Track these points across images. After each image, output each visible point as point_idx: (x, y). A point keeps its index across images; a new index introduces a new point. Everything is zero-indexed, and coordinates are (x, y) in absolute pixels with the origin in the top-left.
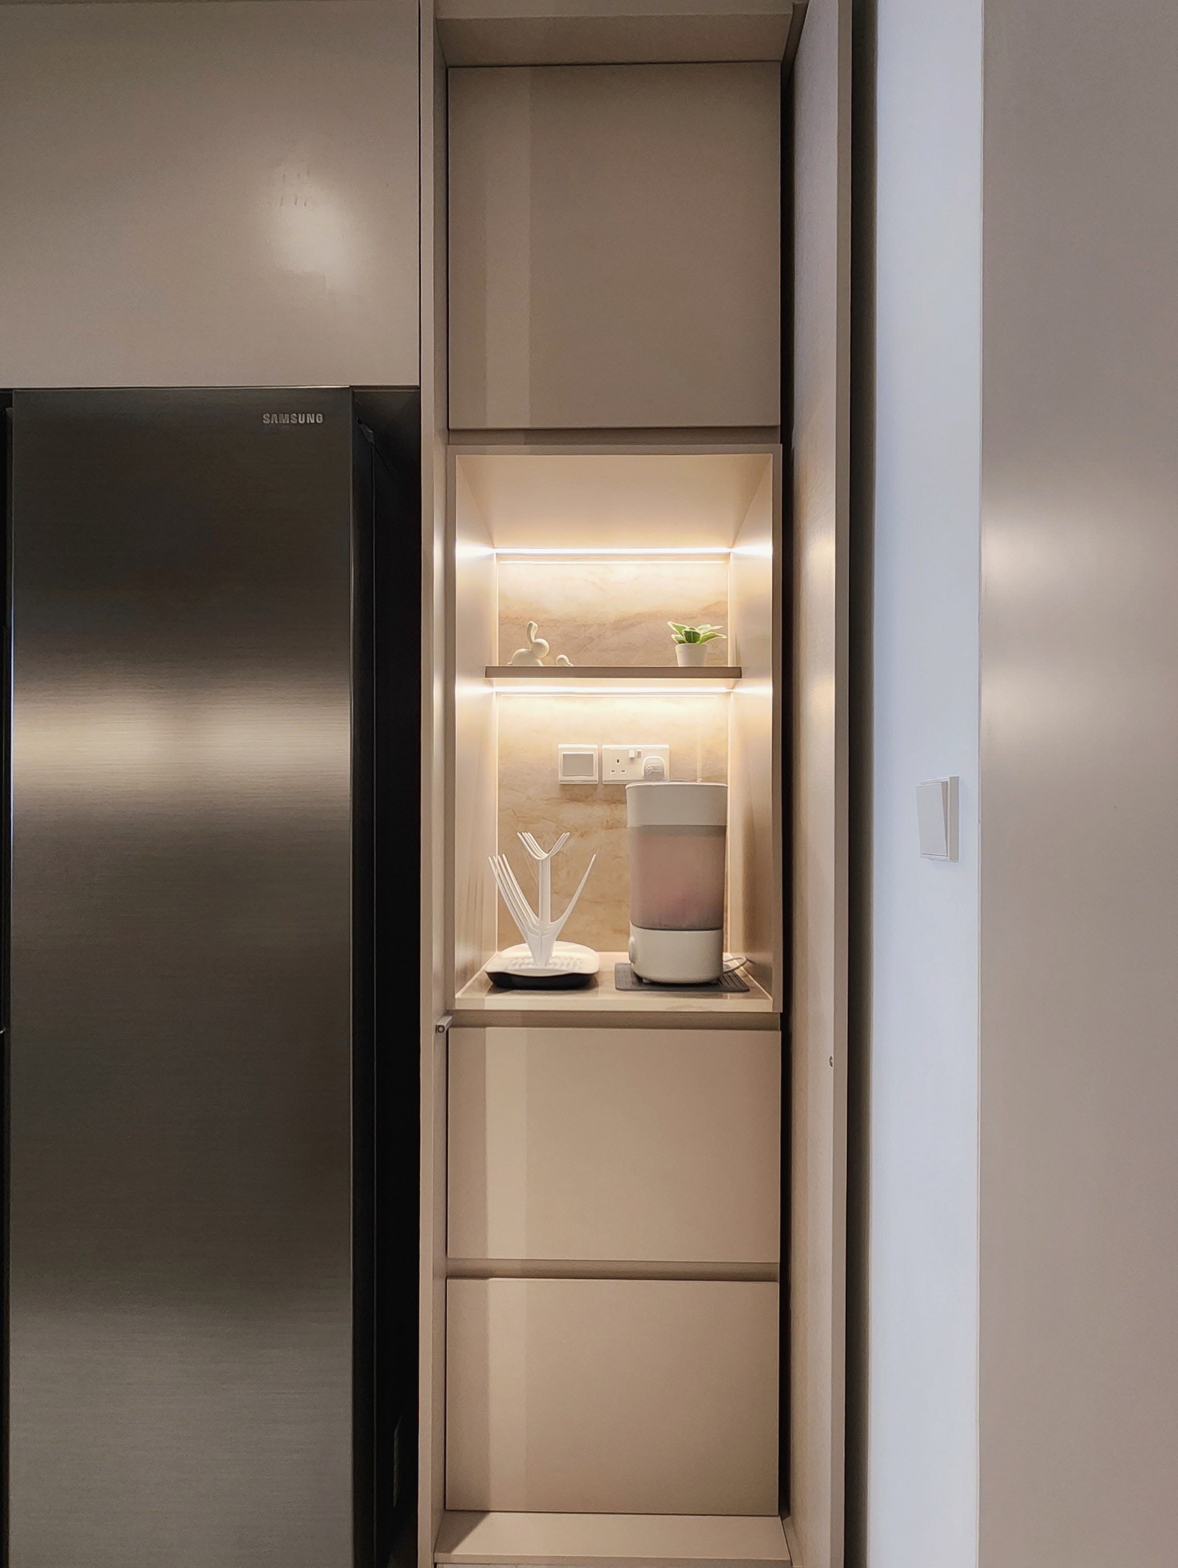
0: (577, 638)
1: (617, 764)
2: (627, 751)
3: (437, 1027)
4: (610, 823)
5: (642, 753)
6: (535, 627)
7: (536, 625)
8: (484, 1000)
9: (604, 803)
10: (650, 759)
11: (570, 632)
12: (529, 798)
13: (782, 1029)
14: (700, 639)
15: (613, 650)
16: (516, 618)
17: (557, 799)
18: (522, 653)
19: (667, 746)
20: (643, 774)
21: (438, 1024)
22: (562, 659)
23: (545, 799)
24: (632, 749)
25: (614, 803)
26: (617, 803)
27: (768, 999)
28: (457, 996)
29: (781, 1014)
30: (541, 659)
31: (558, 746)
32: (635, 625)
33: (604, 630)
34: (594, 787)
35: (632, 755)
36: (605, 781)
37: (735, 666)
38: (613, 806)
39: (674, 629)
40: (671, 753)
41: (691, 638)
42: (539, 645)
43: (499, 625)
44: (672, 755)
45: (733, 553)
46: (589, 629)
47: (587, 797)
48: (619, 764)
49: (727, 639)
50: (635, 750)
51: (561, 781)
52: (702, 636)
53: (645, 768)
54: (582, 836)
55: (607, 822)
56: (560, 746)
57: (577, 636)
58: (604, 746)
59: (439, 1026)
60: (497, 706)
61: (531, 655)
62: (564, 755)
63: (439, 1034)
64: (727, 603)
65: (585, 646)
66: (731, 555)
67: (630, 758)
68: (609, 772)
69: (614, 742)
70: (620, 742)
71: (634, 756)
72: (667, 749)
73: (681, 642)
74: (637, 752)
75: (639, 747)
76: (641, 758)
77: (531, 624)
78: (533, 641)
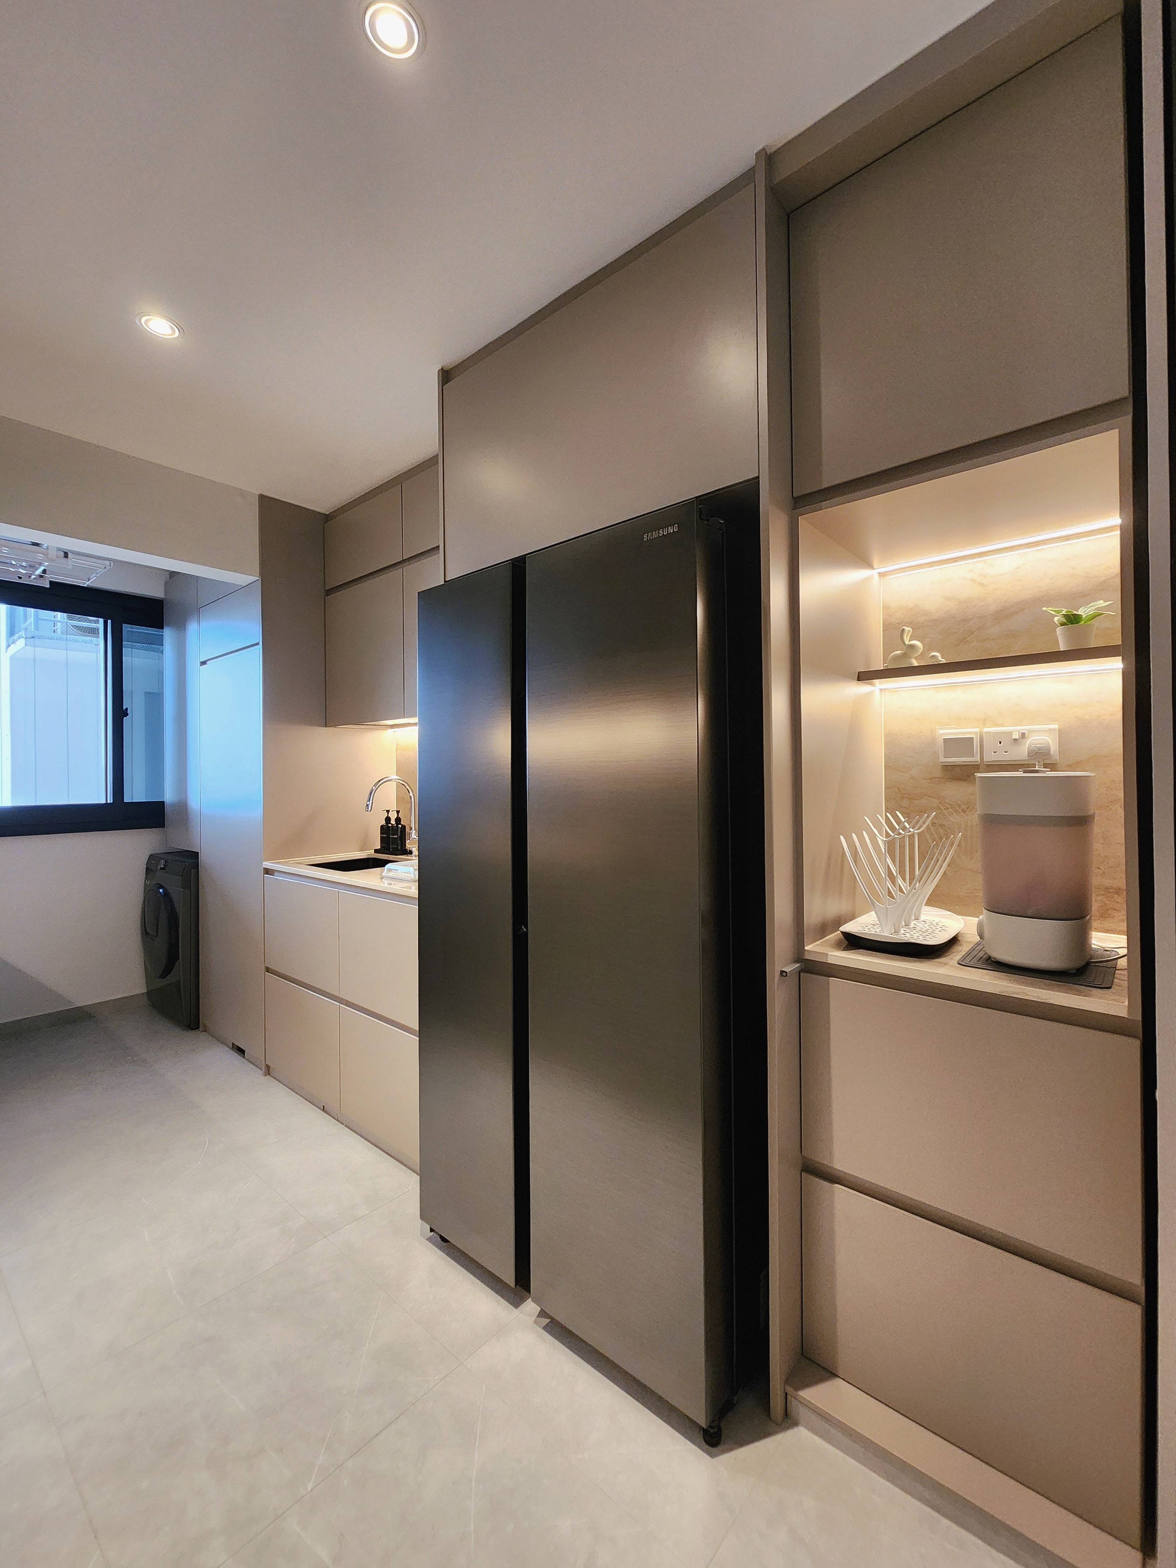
0: (957, 633)
1: (999, 745)
2: (1011, 733)
3: (782, 973)
5: (1026, 733)
7: (910, 628)
8: (836, 955)
10: (1033, 740)
11: (949, 628)
12: (912, 777)
14: (1082, 620)
15: (993, 639)
16: (897, 623)
17: (939, 778)
18: (896, 655)
19: (1056, 726)
20: (1027, 753)
22: (935, 657)
23: (927, 778)
24: (1016, 730)
27: (1126, 1003)
28: (809, 948)
29: (1139, 1021)
30: (915, 658)
31: (938, 731)
33: (984, 622)
34: (977, 767)
35: (1015, 736)
36: (986, 762)
39: (1053, 613)
40: (1061, 733)
41: (1072, 619)
42: (912, 647)
43: (883, 631)
44: (1062, 735)
46: (968, 623)
47: (969, 776)
48: (1001, 745)
50: (1019, 732)
51: (941, 762)
52: (1084, 616)
53: (1028, 749)
56: (941, 731)
57: (956, 631)
58: (985, 730)
59: (784, 971)
60: (882, 700)
61: (905, 656)
62: (944, 739)
63: (783, 978)
65: (962, 639)
67: (1014, 739)
68: (991, 753)
69: (997, 725)
70: (1002, 725)
71: (1017, 737)
72: (1056, 729)
73: (1062, 624)
74: (1022, 733)
75: (1023, 728)
76: (1026, 739)
77: (903, 629)
78: (907, 642)
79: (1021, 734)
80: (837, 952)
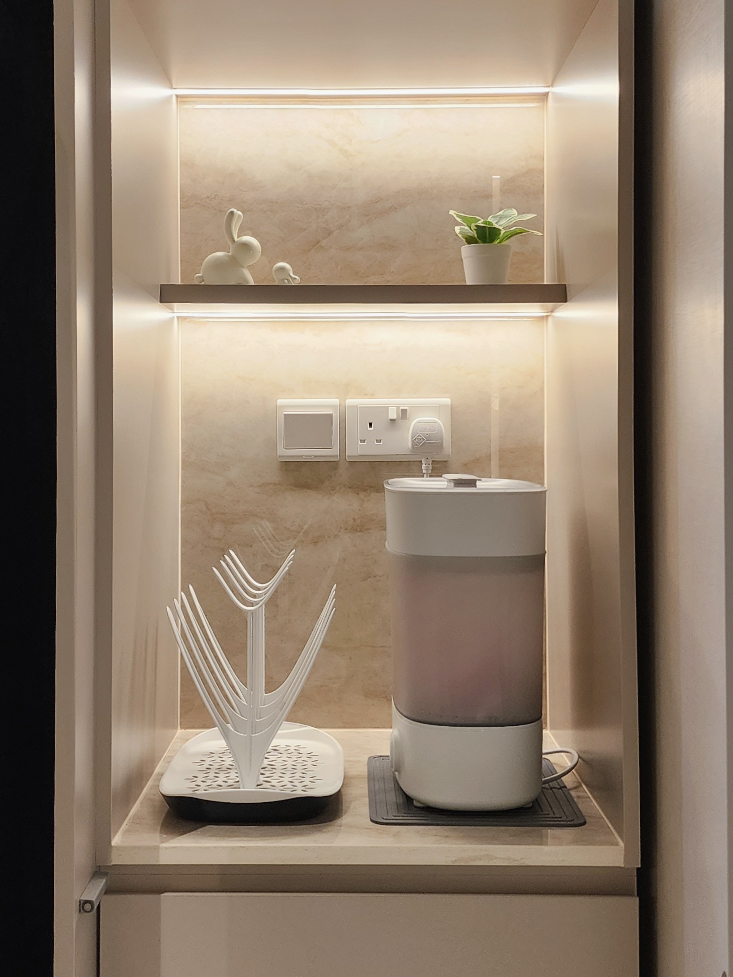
0: (305, 230)
1: (369, 429)
2: (386, 410)
3: (83, 904)
4: (359, 521)
5: (408, 410)
6: (239, 216)
7: (239, 213)
8: (157, 848)
9: (349, 490)
10: (419, 422)
11: (294, 219)
12: (230, 483)
13: (638, 895)
14: (501, 236)
15: (361, 249)
16: (208, 197)
17: (275, 484)
19: (447, 401)
20: (410, 445)
21: (84, 898)
22: (282, 269)
23: (256, 484)
24: (393, 405)
25: (365, 491)
26: (368, 491)
27: (617, 844)
28: (113, 843)
29: (638, 869)
30: (250, 268)
31: (277, 402)
32: (396, 208)
33: (347, 217)
34: (333, 465)
35: (393, 415)
36: (350, 456)
37: (557, 283)
38: (362, 495)
39: (459, 220)
40: (454, 411)
41: (486, 235)
42: (246, 246)
43: (181, 210)
44: (455, 414)
45: (553, 93)
46: (323, 216)
47: (322, 481)
48: (372, 429)
49: (543, 236)
50: (399, 407)
51: (280, 456)
52: (502, 232)
53: (413, 438)
54: (315, 542)
55: (354, 520)
56: (280, 402)
58: (349, 402)
59: (86, 902)
60: (179, 337)
61: (233, 262)
62: (285, 415)
63: (86, 914)
64: (542, 171)
65: (318, 242)
66: (550, 96)
67: (391, 420)
68: (358, 443)
69: (366, 395)
70: (372, 396)
71: (395, 417)
72: (449, 405)
73: (470, 240)
74: (402, 410)
75: (405, 402)
76: (407, 420)
77: (232, 213)
78: (236, 239)
79: (400, 411)
80: (171, 841)
